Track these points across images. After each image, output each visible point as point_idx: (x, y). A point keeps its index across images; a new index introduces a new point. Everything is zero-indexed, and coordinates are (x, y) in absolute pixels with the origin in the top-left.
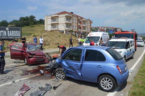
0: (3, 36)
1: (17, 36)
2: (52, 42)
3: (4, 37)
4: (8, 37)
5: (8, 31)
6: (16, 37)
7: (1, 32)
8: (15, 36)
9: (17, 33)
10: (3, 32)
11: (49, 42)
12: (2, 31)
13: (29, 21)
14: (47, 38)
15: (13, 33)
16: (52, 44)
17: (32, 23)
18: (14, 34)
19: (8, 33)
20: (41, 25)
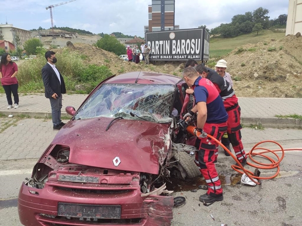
0: (163, 55)
1: (193, 52)
2: (297, 69)
3: (165, 57)
4: (173, 57)
5: (174, 42)
6: (189, 57)
7: (160, 45)
8: (188, 52)
9: (193, 46)
10: (163, 45)
11: (283, 70)
12: (161, 42)
13: (251, 21)
14: (279, 58)
15: (183, 47)
16: (296, 76)
17: (259, 25)
18: (185, 48)
19: (174, 47)
20: (280, 29)
